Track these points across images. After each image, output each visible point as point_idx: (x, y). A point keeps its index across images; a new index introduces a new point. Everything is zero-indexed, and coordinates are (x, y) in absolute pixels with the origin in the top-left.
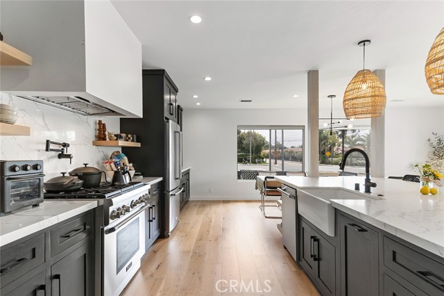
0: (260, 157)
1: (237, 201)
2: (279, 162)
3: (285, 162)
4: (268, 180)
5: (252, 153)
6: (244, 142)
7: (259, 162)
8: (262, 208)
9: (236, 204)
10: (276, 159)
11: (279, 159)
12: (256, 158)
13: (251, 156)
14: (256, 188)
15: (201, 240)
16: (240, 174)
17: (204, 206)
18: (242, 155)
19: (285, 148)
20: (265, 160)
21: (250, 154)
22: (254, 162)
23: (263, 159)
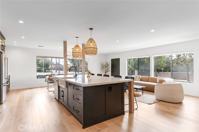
0: (48, 69)
1: (36, 88)
2: (58, 71)
3: (60, 71)
4: (50, 77)
5: (44, 67)
6: (40, 62)
7: (48, 72)
8: (48, 89)
9: (36, 89)
10: (56, 70)
11: (58, 70)
12: (46, 70)
13: (43, 69)
14: (45, 81)
15: (20, 102)
16: (38, 77)
17: (19, 91)
18: (39, 68)
19: (61, 65)
20: (51, 70)
21: (43, 68)
22: (45, 72)
23: (50, 70)
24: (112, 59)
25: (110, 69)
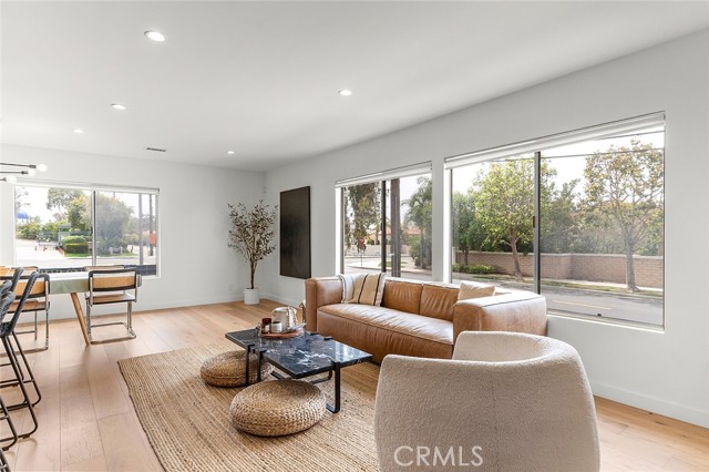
7: (118, 253)
20: (129, 248)
22: (104, 253)
23: (125, 246)
24: (281, 193)
25: (275, 241)
